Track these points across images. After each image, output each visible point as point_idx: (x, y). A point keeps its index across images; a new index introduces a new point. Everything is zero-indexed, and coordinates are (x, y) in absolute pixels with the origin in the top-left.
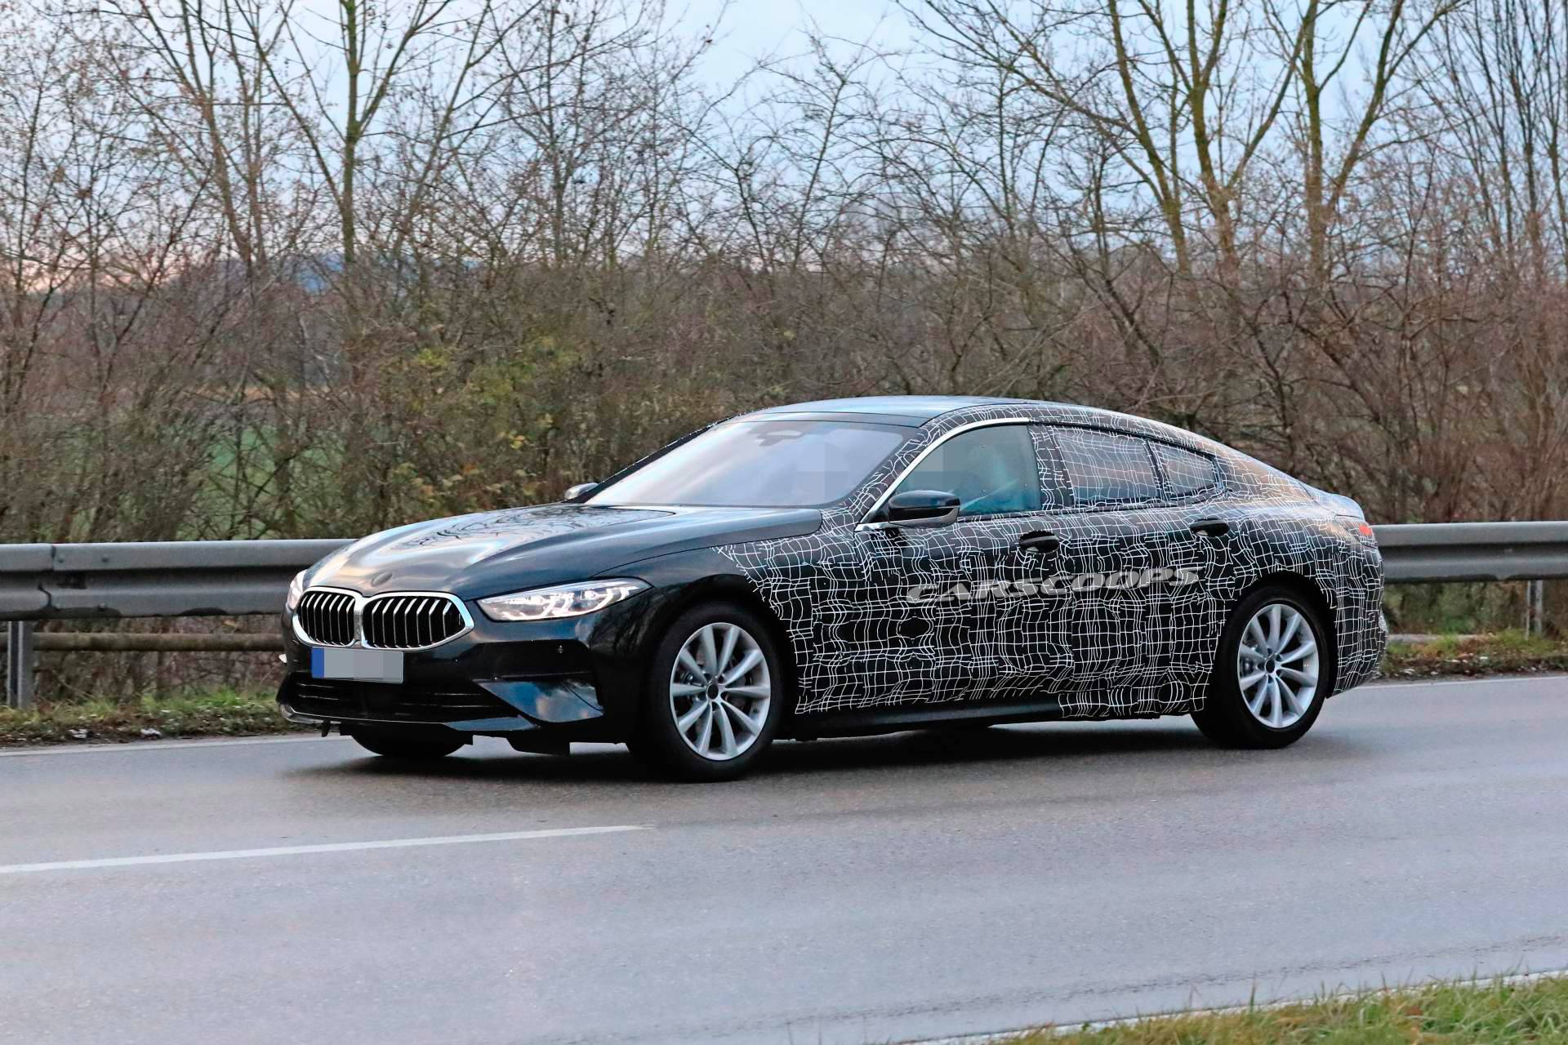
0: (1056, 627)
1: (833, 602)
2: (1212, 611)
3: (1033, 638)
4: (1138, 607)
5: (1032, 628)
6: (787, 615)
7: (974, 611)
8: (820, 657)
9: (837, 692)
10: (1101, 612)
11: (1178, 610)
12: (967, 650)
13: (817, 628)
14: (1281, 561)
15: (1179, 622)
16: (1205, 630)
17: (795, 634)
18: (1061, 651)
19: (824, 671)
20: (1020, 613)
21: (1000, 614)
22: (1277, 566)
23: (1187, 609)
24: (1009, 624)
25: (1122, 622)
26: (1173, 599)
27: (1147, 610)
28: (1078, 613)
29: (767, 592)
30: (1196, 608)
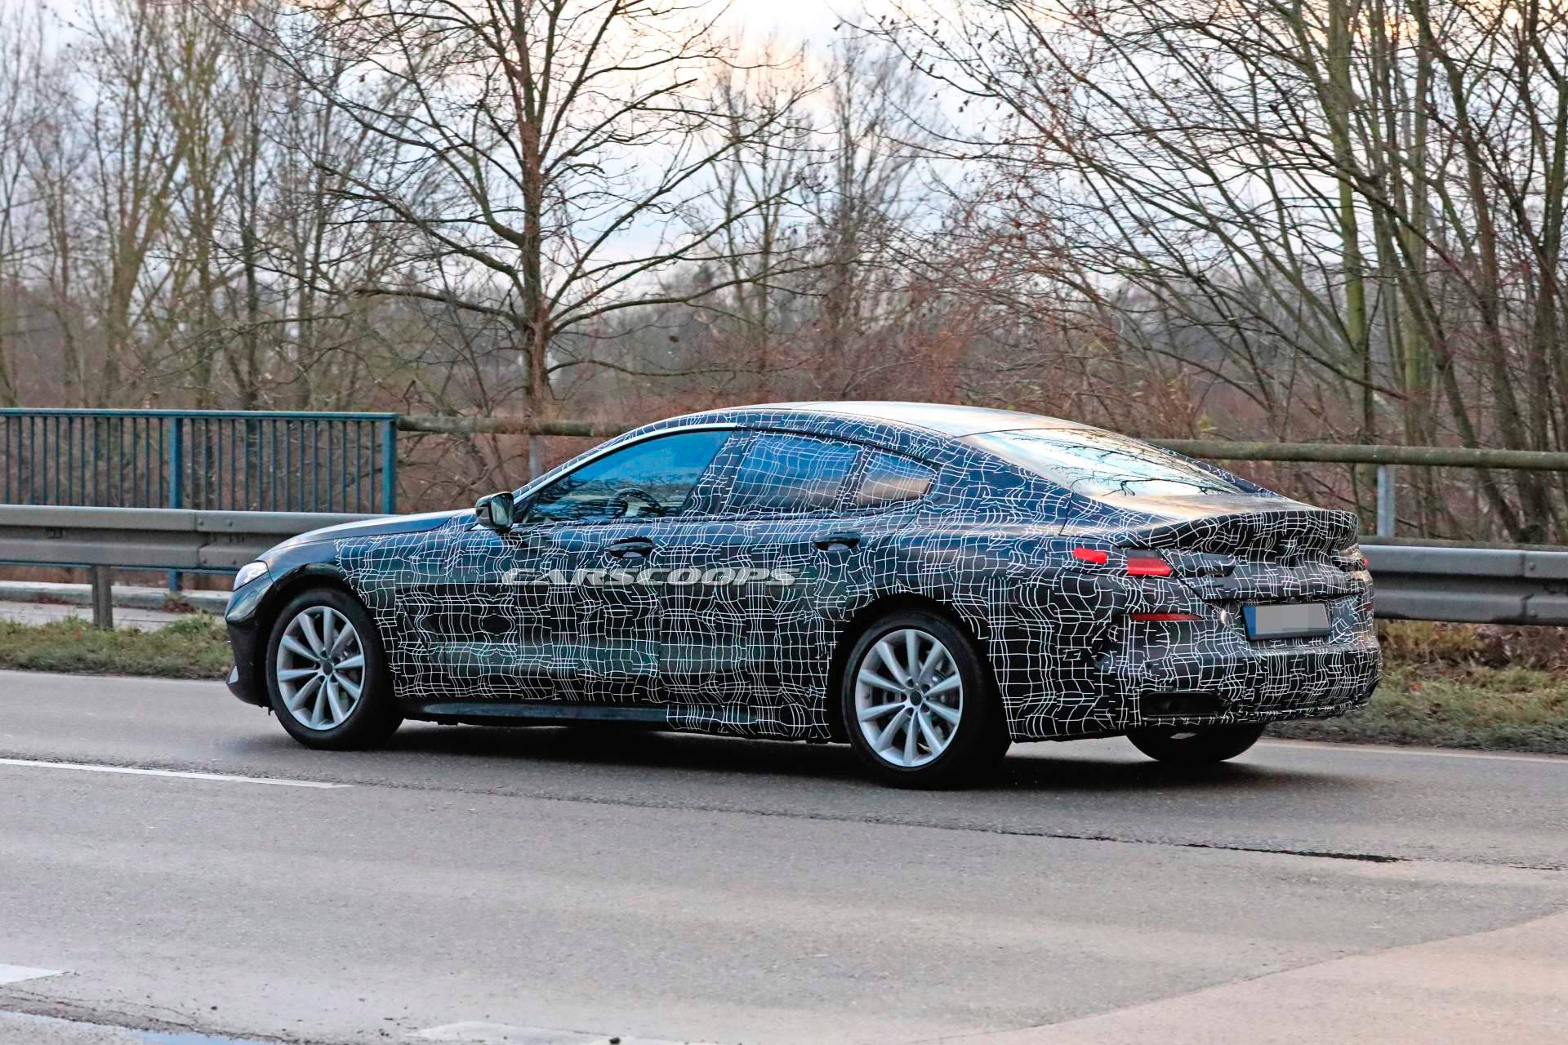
0: (643, 635)
1: (417, 595)
2: (821, 631)
3: (617, 644)
4: (737, 620)
5: (616, 634)
6: (373, 603)
7: (553, 612)
8: (404, 644)
9: (426, 679)
10: (694, 624)
11: (784, 627)
12: (549, 650)
13: (400, 618)
14: (905, 582)
15: (785, 640)
16: (814, 651)
17: (381, 621)
18: (646, 659)
19: (409, 658)
20: (602, 617)
21: (581, 617)
22: (898, 587)
23: (793, 627)
24: (592, 628)
25: (719, 636)
26: (777, 616)
27: (748, 625)
28: (667, 623)
29: (355, 582)
30: (803, 627)
